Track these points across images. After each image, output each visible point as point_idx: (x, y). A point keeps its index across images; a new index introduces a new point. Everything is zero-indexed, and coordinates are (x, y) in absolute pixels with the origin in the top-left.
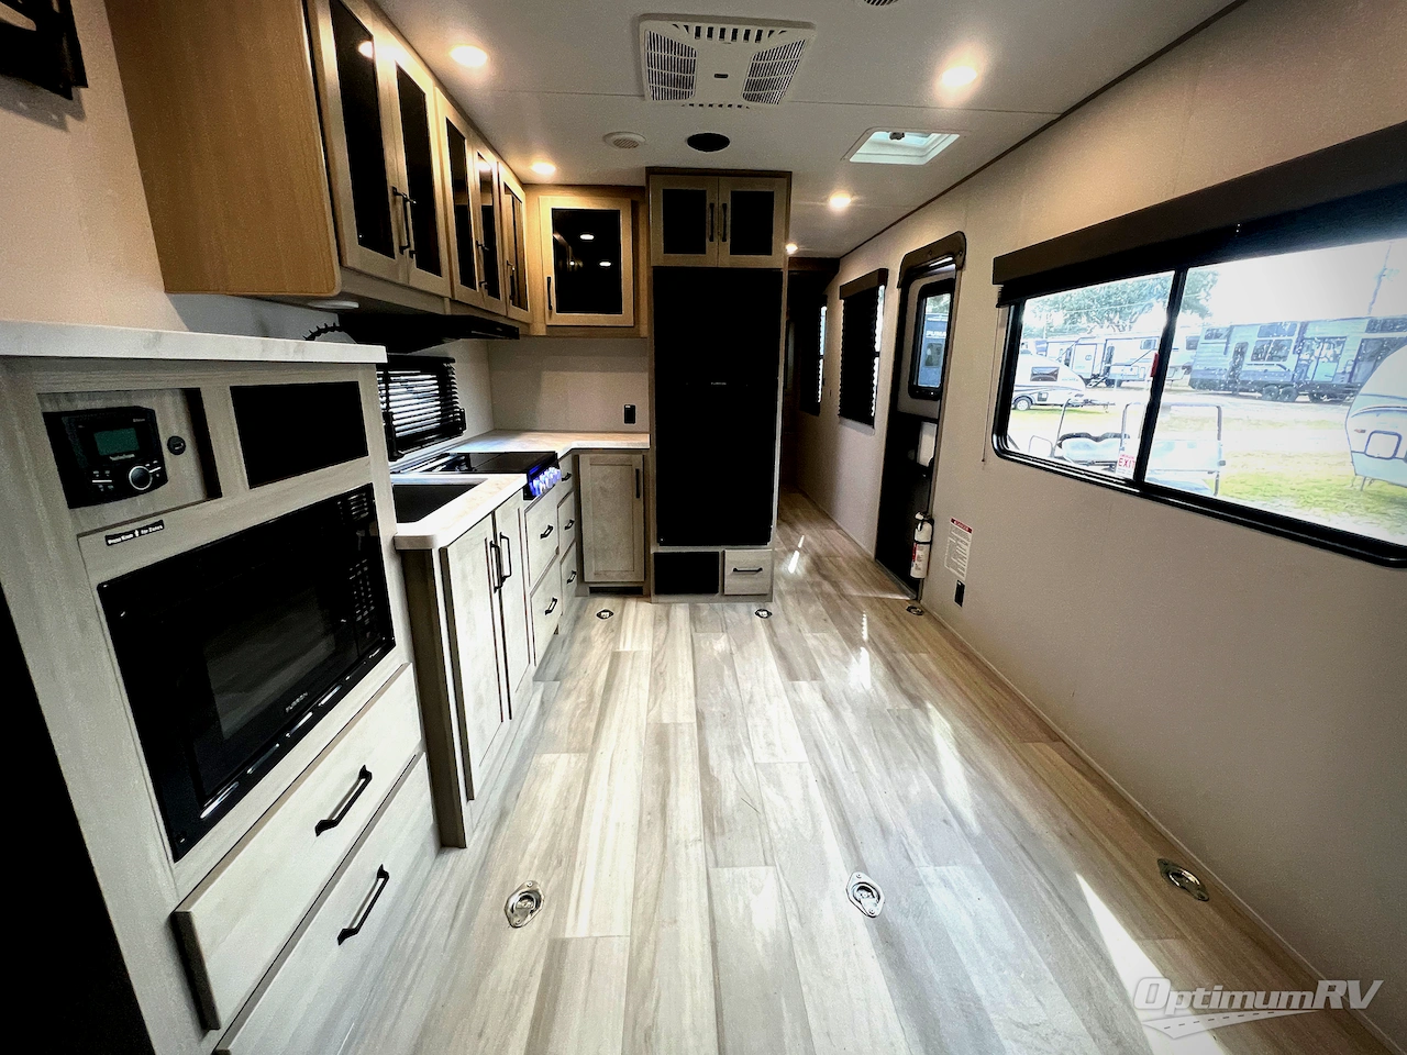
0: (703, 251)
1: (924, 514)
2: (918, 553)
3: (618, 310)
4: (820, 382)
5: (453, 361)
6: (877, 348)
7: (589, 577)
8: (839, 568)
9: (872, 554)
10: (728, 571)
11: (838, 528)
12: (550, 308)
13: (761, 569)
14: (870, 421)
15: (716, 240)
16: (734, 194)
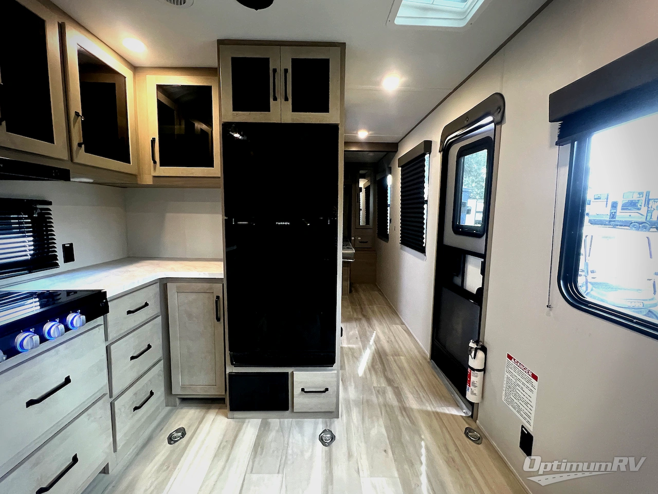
0: (267, 109)
1: (477, 342)
2: (473, 379)
3: (211, 164)
4: (389, 221)
5: (50, 203)
6: (426, 197)
7: (176, 390)
8: (401, 369)
9: (428, 353)
10: (297, 391)
11: (403, 324)
12: (155, 162)
13: (327, 390)
14: (422, 250)
15: (279, 100)
16: (295, 61)
